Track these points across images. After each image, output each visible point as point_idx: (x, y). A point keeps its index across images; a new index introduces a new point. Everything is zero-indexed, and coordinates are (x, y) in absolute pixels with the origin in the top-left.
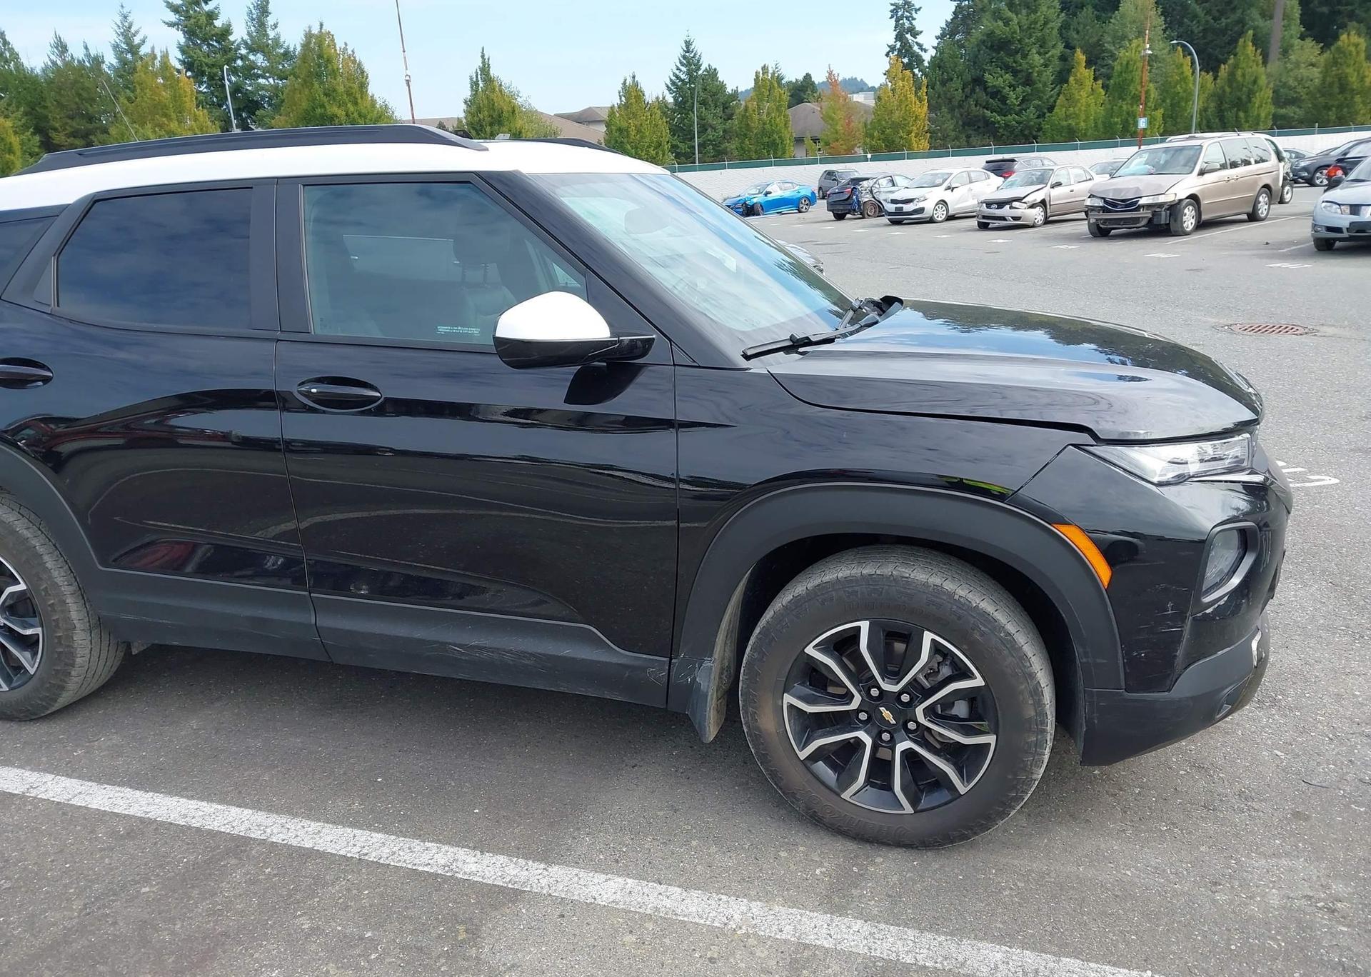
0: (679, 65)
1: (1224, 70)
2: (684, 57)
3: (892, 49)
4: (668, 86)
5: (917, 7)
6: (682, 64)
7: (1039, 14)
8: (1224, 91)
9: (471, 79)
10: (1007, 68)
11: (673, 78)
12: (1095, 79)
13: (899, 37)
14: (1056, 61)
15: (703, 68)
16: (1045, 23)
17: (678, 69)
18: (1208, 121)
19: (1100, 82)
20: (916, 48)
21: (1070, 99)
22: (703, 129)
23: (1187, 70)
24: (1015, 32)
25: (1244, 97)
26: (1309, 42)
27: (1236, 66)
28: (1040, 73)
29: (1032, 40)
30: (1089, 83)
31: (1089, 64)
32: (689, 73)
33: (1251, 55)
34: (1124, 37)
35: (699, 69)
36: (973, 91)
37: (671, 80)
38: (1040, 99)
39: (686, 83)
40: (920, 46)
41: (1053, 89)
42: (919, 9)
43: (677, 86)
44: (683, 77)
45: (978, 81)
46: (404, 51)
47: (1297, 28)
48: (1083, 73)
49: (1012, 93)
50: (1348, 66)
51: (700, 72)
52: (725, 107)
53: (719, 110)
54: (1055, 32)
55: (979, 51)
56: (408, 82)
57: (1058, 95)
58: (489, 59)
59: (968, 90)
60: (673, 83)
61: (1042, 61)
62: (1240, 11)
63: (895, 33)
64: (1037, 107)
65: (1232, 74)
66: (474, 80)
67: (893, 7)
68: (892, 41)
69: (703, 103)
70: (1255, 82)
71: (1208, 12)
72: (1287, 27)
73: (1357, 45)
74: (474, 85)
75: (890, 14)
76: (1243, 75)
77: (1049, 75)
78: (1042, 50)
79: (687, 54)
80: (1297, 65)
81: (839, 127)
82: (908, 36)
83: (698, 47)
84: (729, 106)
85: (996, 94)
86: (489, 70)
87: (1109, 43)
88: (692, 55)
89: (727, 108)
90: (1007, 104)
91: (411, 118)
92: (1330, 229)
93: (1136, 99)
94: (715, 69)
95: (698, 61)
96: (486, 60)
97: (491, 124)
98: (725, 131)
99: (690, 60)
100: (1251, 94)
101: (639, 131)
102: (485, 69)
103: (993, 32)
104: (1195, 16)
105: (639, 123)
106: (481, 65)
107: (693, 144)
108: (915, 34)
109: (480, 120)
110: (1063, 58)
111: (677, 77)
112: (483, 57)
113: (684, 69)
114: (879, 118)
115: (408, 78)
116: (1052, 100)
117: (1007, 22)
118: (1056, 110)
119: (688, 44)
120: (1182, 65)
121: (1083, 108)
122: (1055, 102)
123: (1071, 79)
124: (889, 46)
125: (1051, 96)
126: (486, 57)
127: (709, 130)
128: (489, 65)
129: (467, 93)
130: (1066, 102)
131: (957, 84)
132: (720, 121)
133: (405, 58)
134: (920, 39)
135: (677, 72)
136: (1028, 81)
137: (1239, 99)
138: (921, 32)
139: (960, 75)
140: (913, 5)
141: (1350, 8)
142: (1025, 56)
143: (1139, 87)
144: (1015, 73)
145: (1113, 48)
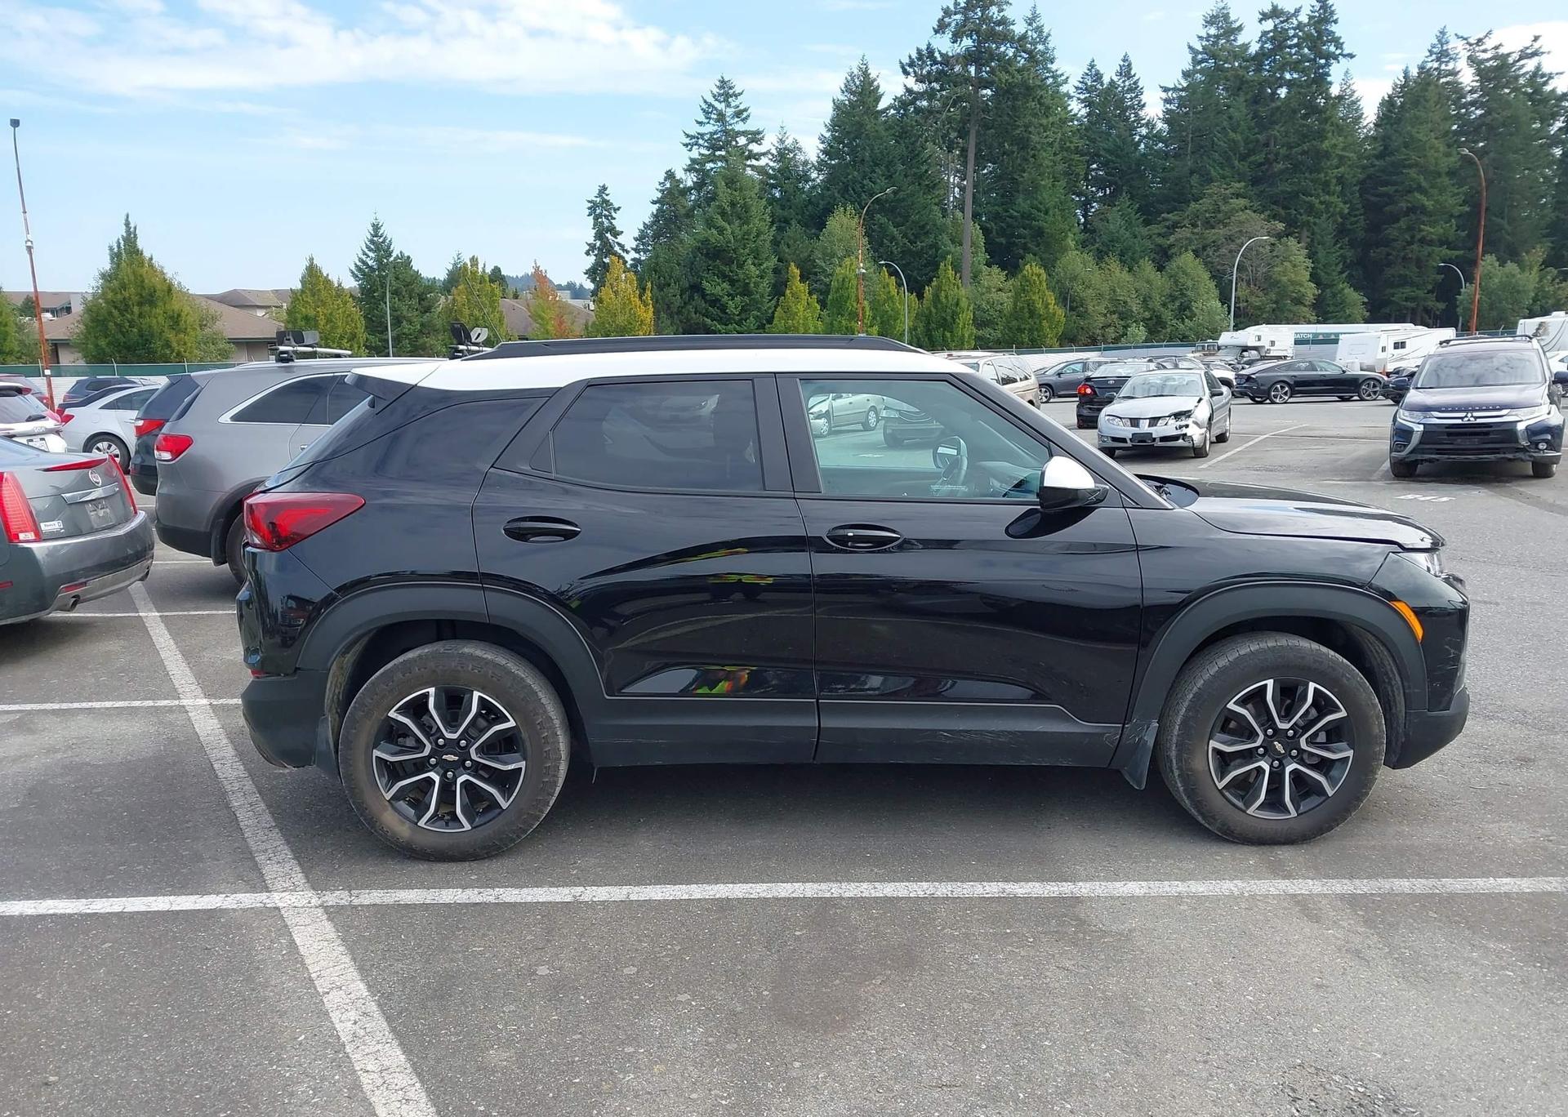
0: (366, 250)
1: (928, 291)
2: (372, 242)
3: (592, 247)
4: (352, 272)
5: (616, 206)
6: (367, 247)
7: (751, 226)
8: (931, 312)
9: (111, 249)
10: (724, 277)
11: (359, 264)
12: (810, 293)
13: (600, 235)
14: (770, 274)
15: (394, 255)
16: (758, 236)
17: (364, 254)
18: (919, 339)
19: (815, 296)
20: (617, 248)
21: (787, 310)
22: (397, 321)
23: (894, 291)
24: (730, 242)
25: (948, 318)
26: (995, 269)
27: (939, 288)
28: (757, 285)
29: (747, 251)
30: (805, 297)
31: (803, 278)
32: (379, 260)
33: (952, 279)
34: (833, 255)
35: (390, 256)
36: (691, 298)
37: (356, 266)
38: (759, 309)
39: (374, 270)
40: (622, 246)
41: (770, 300)
42: (619, 209)
43: (363, 272)
44: (370, 263)
45: (696, 288)
46: (25, 212)
47: (983, 256)
48: (799, 287)
49: (730, 302)
50: (1034, 293)
51: (392, 259)
52: (422, 298)
53: (415, 302)
54: (768, 244)
55: (695, 257)
56: (29, 249)
57: (776, 307)
58: (135, 228)
59: (686, 297)
60: (359, 269)
61: (758, 272)
62: (933, 236)
63: (595, 231)
64: (756, 317)
65: (936, 297)
66: (116, 250)
67: (590, 205)
68: (591, 240)
69: (395, 293)
70: (957, 304)
71: (905, 236)
72: (975, 254)
73: (1039, 275)
74: (116, 257)
75: (588, 211)
76: (946, 297)
77: (765, 286)
78: (756, 261)
79: (375, 239)
80: (989, 289)
81: (550, 328)
82: (608, 235)
83: (387, 231)
84: (427, 298)
85: (715, 302)
86: (135, 240)
87: (819, 259)
88: (381, 240)
89: (423, 300)
90: (727, 313)
91: (33, 290)
92: (1114, 439)
93: (854, 316)
94: (409, 257)
95: (389, 247)
96: (132, 230)
97: (140, 304)
98: (422, 325)
99: (379, 245)
100: (954, 315)
101: (329, 321)
102: (130, 239)
103: (707, 240)
104: (893, 239)
105: (330, 311)
106: (125, 235)
107: (386, 337)
108: (616, 234)
109: (124, 299)
110: (776, 271)
111: (364, 263)
112: (127, 224)
113: (371, 254)
114: (602, 320)
115: (29, 244)
116: (770, 311)
117: (721, 231)
118: (776, 321)
119: (376, 227)
120: (888, 284)
121: (801, 321)
122: (773, 313)
123: (788, 292)
124: (589, 245)
125: (769, 308)
126: (132, 225)
127: (405, 322)
128: (135, 235)
129: (106, 265)
130: (784, 315)
131: (674, 289)
132: (416, 313)
133: (26, 220)
134: (620, 239)
135: (364, 257)
136: (746, 292)
137: (945, 319)
138: (622, 232)
139: (677, 281)
140: (612, 204)
141: (1023, 241)
142: (741, 266)
143: (855, 304)
144: (732, 282)
145: (824, 264)
